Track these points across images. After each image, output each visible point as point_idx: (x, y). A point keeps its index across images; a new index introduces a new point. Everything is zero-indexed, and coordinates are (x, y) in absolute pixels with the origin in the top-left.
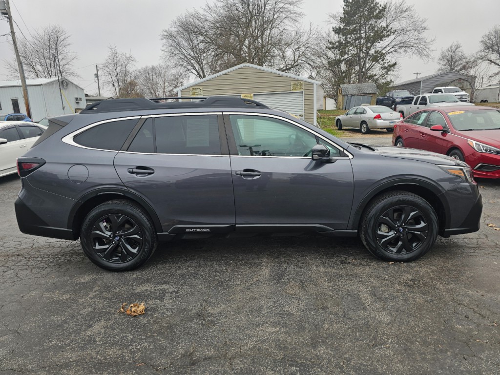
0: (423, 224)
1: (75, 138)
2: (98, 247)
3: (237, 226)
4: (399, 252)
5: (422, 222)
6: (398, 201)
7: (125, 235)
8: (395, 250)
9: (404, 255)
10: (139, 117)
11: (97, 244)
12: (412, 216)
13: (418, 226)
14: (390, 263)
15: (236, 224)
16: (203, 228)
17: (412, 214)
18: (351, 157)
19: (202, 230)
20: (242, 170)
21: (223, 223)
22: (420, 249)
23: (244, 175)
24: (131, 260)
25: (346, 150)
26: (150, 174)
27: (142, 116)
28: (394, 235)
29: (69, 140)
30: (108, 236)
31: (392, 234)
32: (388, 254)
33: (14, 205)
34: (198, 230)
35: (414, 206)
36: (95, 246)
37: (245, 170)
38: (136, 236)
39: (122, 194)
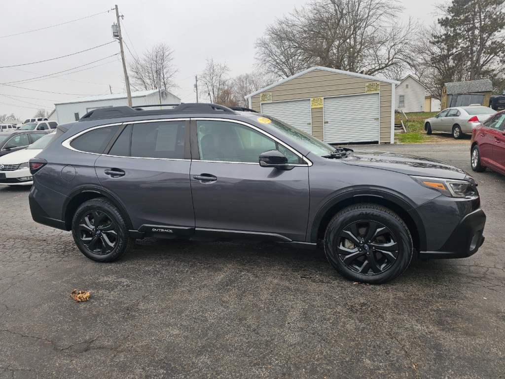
0: (392, 243)
1: (71, 143)
2: (85, 238)
3: (196, 229)
4: (364, 271)
5: (392, 241)
6: (360, 214)
7: (105, 230)
8: (360, 269)
9: (370, 276)
10: (121, 124)
11: (84, 236)
12: (379, 232)
13: (386, 245)
14: (354, 283)
15: (195, 227)
16: (167, 229)
17: (379, 230)
18: (310, 164)
20: (200, 174)
21: (184, 225)
22: (388, 271)
24: (109, 252)
25: (305, 157)
26: (122, 175)
27: (123, 122)
28: (358, 252)
29: (66, 144)
30: (92, 230)
31: (355, 251)
32: (352, 272)
33: (28, 198)
34: (162, 230)
35: (382, 221)
36: (83, 238)
37: (203, 175)
38: (113, 232)
39: (99, 193)
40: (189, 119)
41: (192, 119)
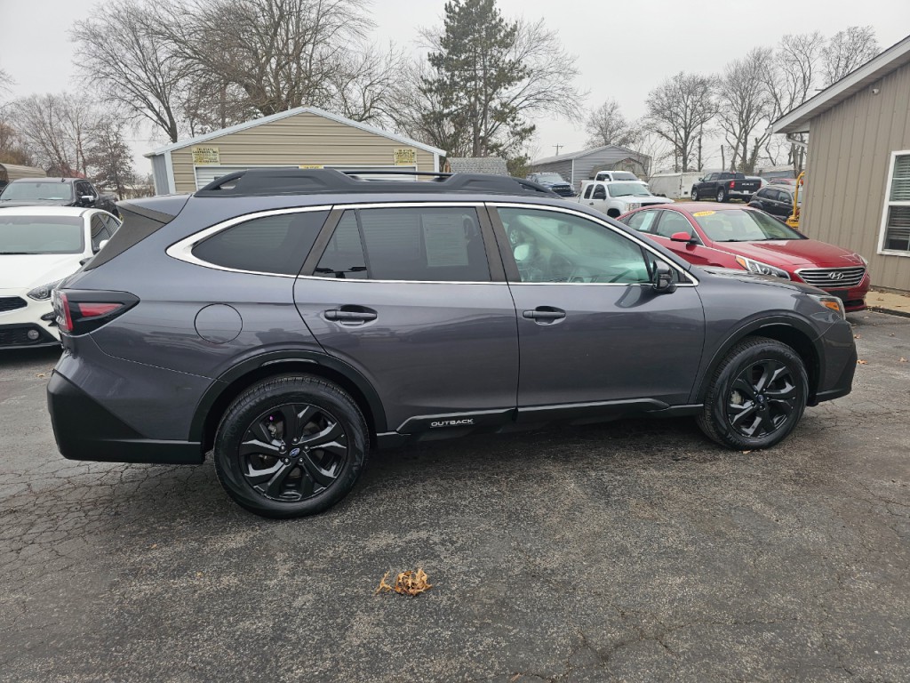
0: (789, 388)
1: (197, 249)
2: (253, 473)
3: (520, 410)
4: (755, 434)
5: (787, 384)
6: (760, 353)
7: (310, 444)
8: (750, 431)
9: (763, 439)
12: (778, 375)
13: (782, 391)
14: (745, 452)
15: (517, 407)
16: (461, 418)
17: (777, 372)
18: (695, 282)
19: (459, 422)
20: (535, 308)
21: (496, 406)
22: (783, 427)
23: (537, 318)
24: (322, 492)
25: (688, 271)
26: (367, 320)
27: (334, 205)
28: (751, 407)
30: (277, 449)
31: (748, 405)
32: (742, 438)
34: (453, 423)
35: (780, 359)
36: (248, 473)
37: (539, 309)
38: (334, 444)
39: (312, 361)
40: (482, 204)
41: (487, 204)
